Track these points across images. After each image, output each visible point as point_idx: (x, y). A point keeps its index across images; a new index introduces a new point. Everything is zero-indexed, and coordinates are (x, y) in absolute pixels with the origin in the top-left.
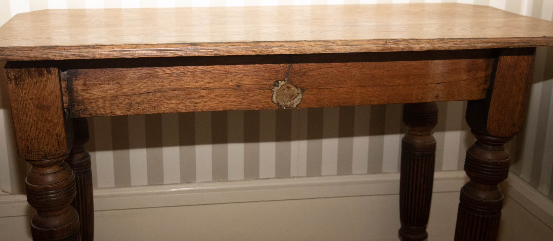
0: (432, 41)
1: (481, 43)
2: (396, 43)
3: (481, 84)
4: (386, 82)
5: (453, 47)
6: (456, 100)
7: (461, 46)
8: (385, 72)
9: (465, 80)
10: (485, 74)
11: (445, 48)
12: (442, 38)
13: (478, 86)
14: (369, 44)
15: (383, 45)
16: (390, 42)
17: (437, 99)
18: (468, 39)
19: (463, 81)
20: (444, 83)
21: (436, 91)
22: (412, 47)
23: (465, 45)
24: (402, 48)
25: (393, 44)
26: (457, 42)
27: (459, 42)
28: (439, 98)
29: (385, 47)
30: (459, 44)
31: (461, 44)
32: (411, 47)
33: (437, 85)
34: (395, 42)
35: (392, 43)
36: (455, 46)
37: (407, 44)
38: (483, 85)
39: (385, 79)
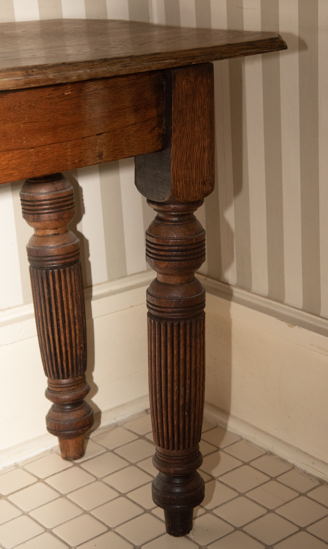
0: (91, 63)
1: (156, 61)
2: (43, 72)
3: (154, 129)
4: (25, 142)
5: (121, 70)
6: (126, 156)
7: (131, 67)
8: (22, 126)
9: (133, 125)
10: (157, 112)
11: (112, 73)
12: (103, 57)
13: (151, 132)
14: (3, 77)
15: (25, 76)
16: (33, 71)
17: (101, 159)
18: (137, 56)
19: (131, 126)
20: (106, 132)
21: (97, 148)
22: (67, 75)
23: (136, 66)
24: (53, 79)
25: (38, 74)
26: (125, 63)
27: (127, 62)
28: (103, 157)
29: (27, 79)
30: (128, 65)
31: (130, 64)
32: (65, 76)
33: (97, 136)
34: (40, 69)
35: (36, 72)
36: (123, 68)
37: (59, 72)
38: (156, 129)
39: (24, 138)
